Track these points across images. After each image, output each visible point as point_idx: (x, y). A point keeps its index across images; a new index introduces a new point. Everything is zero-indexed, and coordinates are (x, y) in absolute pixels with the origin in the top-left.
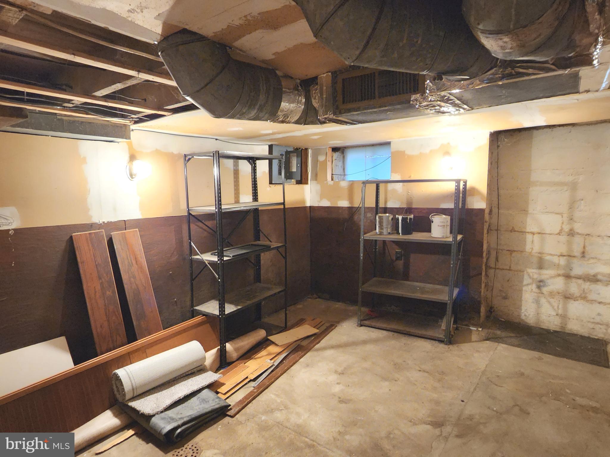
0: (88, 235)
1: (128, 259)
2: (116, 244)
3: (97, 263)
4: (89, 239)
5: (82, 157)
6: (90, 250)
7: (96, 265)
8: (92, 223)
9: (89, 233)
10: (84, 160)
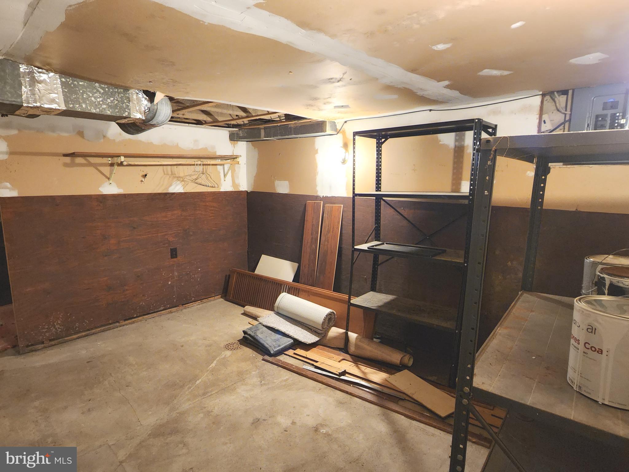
0: (313, 203)
1: (329, 226)
2: (325, 214)
3: (313, 224)
4: (313, 206)
5: (316, 149)
6: (312, 213)
7: (312, 224)
8: (318, 196)
9: (315, 202)
10: (316, 151)
